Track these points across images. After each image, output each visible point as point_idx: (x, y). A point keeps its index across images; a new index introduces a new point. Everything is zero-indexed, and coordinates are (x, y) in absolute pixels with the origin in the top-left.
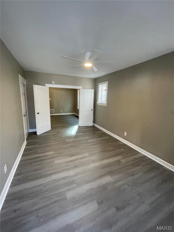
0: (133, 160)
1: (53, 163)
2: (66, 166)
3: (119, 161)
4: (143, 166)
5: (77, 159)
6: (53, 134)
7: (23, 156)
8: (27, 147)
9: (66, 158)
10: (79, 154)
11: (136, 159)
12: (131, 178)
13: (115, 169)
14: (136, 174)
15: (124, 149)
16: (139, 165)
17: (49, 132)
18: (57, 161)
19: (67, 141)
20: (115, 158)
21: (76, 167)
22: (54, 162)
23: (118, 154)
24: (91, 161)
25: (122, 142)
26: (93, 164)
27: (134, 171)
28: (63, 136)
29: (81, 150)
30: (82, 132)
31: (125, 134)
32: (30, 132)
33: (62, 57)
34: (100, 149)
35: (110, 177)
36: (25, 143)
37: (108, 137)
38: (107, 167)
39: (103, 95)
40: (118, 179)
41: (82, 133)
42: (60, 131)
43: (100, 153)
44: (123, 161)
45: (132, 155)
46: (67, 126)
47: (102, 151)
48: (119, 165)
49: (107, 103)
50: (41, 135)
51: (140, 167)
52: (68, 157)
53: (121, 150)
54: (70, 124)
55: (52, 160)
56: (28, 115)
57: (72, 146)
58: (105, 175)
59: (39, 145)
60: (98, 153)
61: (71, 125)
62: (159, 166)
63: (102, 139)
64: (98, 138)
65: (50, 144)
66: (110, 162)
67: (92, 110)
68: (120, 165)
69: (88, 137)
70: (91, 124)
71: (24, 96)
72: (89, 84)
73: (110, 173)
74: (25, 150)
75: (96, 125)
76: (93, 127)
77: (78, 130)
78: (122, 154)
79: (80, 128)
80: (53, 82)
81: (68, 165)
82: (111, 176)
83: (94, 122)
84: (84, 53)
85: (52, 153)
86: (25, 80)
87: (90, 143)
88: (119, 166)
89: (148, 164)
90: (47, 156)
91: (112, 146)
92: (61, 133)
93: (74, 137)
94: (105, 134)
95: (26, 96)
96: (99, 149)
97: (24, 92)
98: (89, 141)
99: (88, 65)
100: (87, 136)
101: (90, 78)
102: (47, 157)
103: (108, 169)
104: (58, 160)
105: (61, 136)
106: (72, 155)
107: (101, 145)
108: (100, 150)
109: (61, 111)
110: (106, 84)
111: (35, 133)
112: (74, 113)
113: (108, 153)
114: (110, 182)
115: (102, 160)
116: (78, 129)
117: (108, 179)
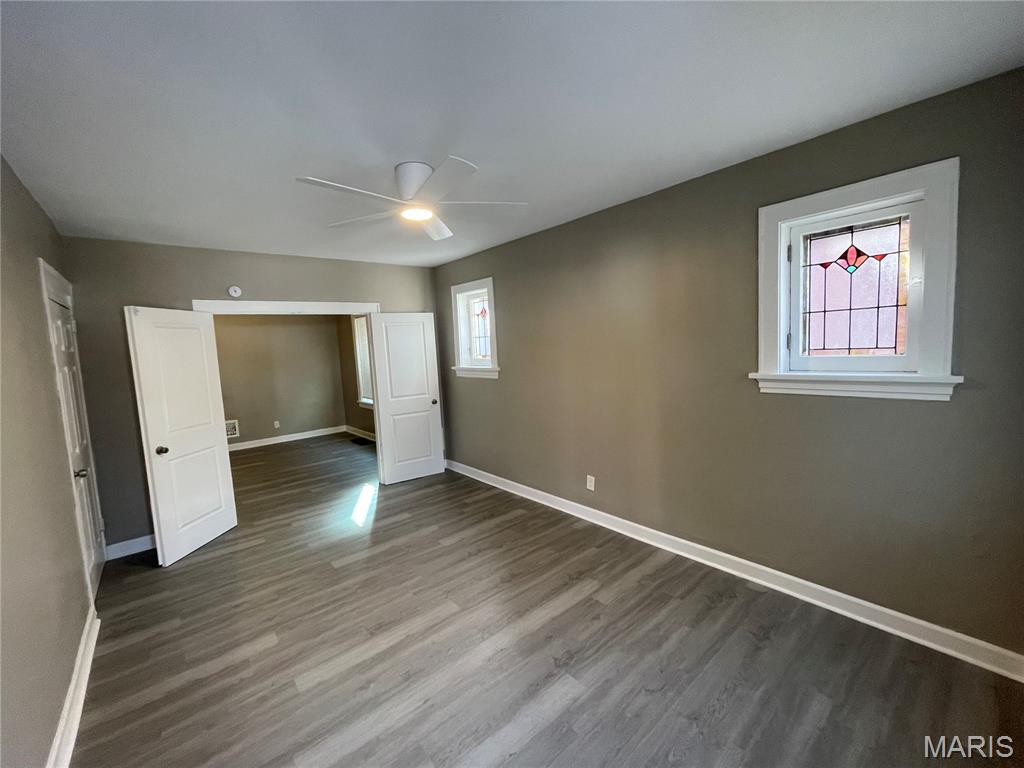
0: (641, 586)
1: (290, 692)
2: (362, 688)
3: (589, 603)
4: (682, 597)
5: (410, 640)
6: (253, 543)
7: (93, 700)
8: (112, 647)
9: (353, 646)
10: (411, 613)
11: (651, 577)
12: (650, 658)
13: (583, 637)
14: (666, 638)
15: (598, 547)
16: (664, 600)
17: (231, 536)
18: (308, 678)
19: (336, 564)
20: (571, 592)
21: (409, 678)
22: (292, 684)
23: (580, 573)
24: (475, 631)
25: (580, 519)
26: (484, 645)
27: (657, 628)
28: (313, 546)
29: (415, 594)
30: (402, 511)
31: (591, 483)
32: (111, 557)
33: (297, 179)
34: (504, 567)
35: (571, 678)
36: (93, 626)
37: (520, 512)
38: (549, 638)
39: (475, 333)
40: (603, 679)
41: (406, 515)
42: (289, 524)
43: (508, 585)
44: (606, 597)
45: (633, 566)
46: (318, 494)
47: (514, 576)
48: (594, 619)
49: (499, 365)
50: (187, 562)
51: (673, 604)
52: (365, 641)
53: (586, 553)
54: (332, 481)
55: (280, 678)
56: (92, 469)
57: (365, 584)
58: (549, 677)
59: (183, 617)
60: (496, 587)
61: (340, 482)
62: (731, 585)
63: (498, 526)
64: (479, 522)
65: (247, 598)
66: (555, 613)
67: (435, 402)
68: (597, 618)
69: (434, 528)
70: (439, 465)
71: (70, 369)
72: (412, 292)
73: (566, 664)
74: (99, 667)
75: (460, 468)
76: (450, 476)
77: (378, 503)
78: (595, 569)
79: (390, 492)
80: (236, 291)
81: (369, 682)
82: (573, 676)
83: (449, 454)
84: (396, 168)
85: (270, 640)
86: (70, 287)
87: (451, 550)
88: (597, 625)
89: (697, 584)
90: (246, 663)
91: (548, 545)
92: (301, 533)
93: (367, 538)
94: (508, 501)
95: (77, 368)
96: (497, 570)
97: (68, 347)
98: (447, 542)
99: (417, 214)
100: (430, 524)
101: (409, 267)
102: (245, 674)
103: (556, 648)
104: (309, 669)
105: (296, 548)
106: (380, 628)
107: (501, 550)
108: (503, 572)
109: (277, 424)
110: (485, 290)
111: (150, 558)
112: (343, 428)
113: (539, 580)
114: (575, 700)
115: (520, 613)
116: (379, 497)
117: (565, 692)
